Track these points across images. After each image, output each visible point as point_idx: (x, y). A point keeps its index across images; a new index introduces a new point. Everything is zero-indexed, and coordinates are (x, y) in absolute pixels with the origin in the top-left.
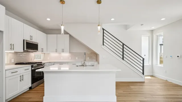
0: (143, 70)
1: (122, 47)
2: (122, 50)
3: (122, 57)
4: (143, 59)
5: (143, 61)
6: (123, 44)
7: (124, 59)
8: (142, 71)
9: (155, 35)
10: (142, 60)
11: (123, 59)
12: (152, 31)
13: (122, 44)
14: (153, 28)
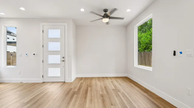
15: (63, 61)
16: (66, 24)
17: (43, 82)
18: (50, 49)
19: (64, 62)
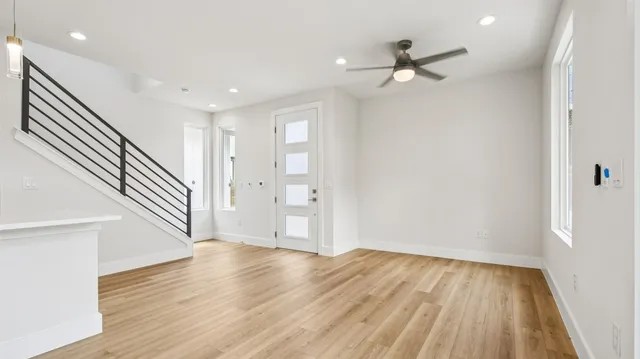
0: (189, 224)
1: (118, 150)
2: (117, 161)
3: (117, 183)
4: (189, 191)
5: (189, 197)
6: (124, 140)
7: (128, 190)
8: (184, 227)
9: (217, 128)
10: (186, 194)
11: (123, 191)
12: (212, 115)
13: (119, 138)
14: (213, 106)
15: (315, 200)
16: (319, 104)
17: (277, 248)
18: (289, 171)
19: (315, 204)
